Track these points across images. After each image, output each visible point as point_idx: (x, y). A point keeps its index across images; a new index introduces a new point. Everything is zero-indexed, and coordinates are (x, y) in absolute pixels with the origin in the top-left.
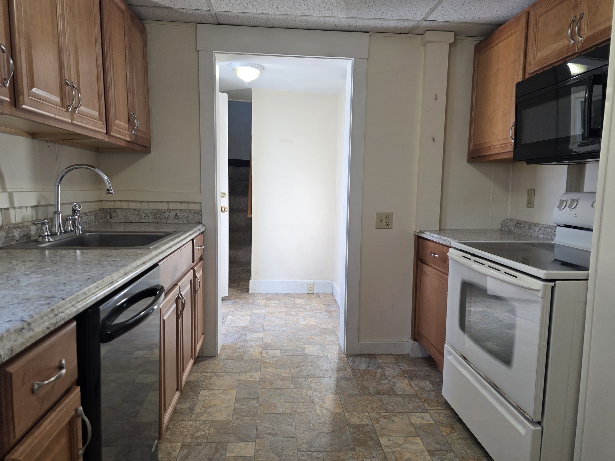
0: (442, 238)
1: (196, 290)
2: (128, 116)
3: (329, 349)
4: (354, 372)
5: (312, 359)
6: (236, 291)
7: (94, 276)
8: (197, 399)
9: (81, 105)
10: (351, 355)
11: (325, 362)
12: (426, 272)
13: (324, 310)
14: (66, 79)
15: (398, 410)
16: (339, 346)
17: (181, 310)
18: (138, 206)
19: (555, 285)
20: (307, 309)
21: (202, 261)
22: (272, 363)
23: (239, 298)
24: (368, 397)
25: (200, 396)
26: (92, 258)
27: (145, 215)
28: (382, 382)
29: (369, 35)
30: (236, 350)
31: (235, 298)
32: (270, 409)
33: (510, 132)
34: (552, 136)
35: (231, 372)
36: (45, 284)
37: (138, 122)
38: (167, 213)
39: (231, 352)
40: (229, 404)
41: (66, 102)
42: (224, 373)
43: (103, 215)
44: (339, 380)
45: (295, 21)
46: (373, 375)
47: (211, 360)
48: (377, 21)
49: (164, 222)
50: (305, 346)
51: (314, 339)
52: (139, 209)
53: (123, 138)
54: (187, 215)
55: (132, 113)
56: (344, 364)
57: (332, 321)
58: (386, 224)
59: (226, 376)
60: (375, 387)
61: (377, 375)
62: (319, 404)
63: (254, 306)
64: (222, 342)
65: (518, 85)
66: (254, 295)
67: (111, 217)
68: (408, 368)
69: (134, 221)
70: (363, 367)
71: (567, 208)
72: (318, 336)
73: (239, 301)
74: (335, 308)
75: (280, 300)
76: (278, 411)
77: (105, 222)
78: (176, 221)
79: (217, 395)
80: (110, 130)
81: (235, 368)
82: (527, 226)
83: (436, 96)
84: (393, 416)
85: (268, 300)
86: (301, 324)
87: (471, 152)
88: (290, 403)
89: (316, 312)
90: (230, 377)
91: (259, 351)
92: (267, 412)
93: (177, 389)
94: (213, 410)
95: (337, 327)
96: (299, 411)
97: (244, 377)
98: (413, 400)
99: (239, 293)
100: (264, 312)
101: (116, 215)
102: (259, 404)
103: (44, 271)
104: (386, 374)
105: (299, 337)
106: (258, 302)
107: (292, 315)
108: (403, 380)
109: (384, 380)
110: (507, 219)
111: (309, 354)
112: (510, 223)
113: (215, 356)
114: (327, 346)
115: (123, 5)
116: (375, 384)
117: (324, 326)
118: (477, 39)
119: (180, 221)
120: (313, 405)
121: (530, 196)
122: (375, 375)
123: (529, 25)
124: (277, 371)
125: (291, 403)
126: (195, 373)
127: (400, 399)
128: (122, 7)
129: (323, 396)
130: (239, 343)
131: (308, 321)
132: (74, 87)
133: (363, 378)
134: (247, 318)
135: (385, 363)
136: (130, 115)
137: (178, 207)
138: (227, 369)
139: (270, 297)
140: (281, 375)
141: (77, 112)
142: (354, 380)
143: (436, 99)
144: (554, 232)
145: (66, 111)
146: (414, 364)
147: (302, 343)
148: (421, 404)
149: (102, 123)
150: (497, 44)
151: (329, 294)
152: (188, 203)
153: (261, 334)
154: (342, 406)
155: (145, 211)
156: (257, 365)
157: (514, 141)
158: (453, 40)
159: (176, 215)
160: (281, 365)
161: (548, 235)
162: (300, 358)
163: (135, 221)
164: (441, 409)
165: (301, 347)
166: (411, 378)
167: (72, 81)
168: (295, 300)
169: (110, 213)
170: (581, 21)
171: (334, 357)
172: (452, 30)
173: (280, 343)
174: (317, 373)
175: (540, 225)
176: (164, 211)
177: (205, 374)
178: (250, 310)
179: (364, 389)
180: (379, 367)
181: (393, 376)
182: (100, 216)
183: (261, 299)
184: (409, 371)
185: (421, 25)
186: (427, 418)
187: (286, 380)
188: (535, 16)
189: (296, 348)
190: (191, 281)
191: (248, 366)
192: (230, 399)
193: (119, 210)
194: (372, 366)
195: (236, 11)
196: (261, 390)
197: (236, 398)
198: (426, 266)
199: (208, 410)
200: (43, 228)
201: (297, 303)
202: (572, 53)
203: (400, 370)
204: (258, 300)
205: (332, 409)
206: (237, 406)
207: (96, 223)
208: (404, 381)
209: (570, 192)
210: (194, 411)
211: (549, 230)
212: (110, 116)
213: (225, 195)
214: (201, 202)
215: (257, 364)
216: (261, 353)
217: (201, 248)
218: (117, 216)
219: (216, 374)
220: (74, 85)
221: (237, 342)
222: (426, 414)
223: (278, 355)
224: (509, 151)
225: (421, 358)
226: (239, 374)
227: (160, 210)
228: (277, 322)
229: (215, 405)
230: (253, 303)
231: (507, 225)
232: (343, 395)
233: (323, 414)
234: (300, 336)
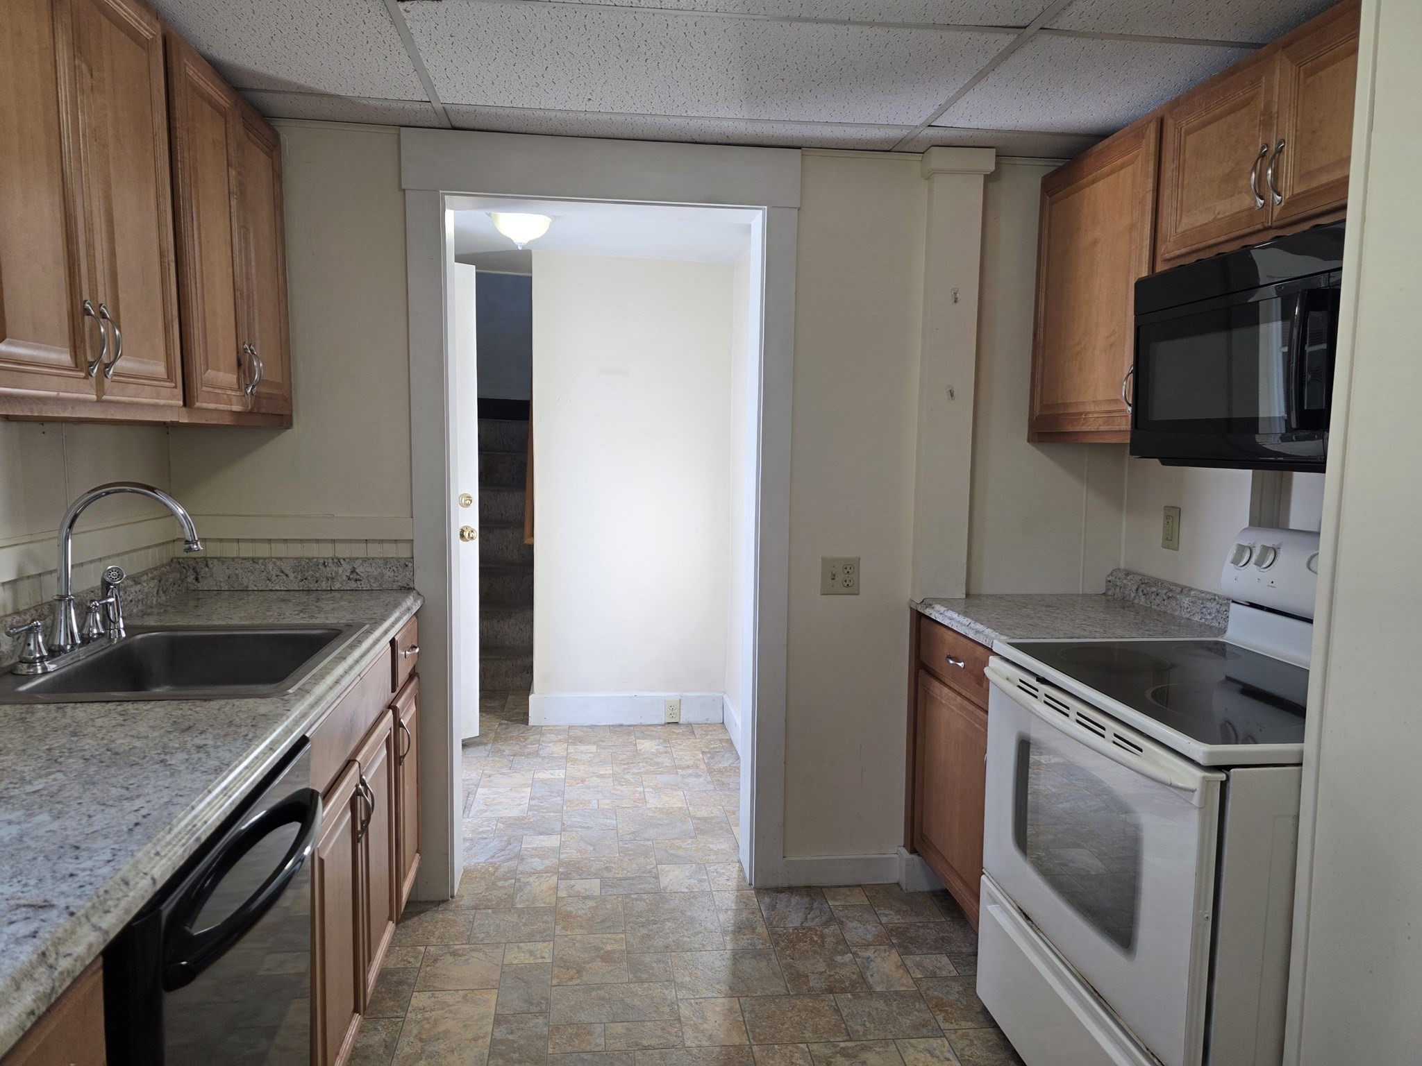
0: (972, 625)
1: (401, 755)
2: (238, 353)
3: (715, 874)
4: (775, 936)
5: (677, 902)
6: (498, 720)
7: (149, 814)
8: (405, 1018)
9: (121, 355)
10: (766, 889)
11: (706, 910)
12: (939, 698)
13: (705, 767)
14: (86, 301)
15: (876, 1032)
16: (738, 865)
17: (363, 818)
18: (262, 551)
19: (1228, 778)
20: (664, 765)
21: (415, 680)
22: (580, 917)
23: (505, 740)
24: (806, 1000)
25: (410, 1009)
26: (147, 737)
27: (278, 573)
28: (839, 959)
29: (802, 155)
30: (497, 883)
31: (495, 740)
32: (577, 1042)
33: (1124, 387)
34: (1217, 411)
35: (486, 942)
36: (28, 848)
37: (261, 365)
38: (332, 568)
39: (485, 887)
40: (480, 1028)
41: (85, 355)
42: (467, 946)
43: (178, 575)
44: (737, 957)
45: (630, 124)
46: (816, 942)
47: (437, 912)
48: (819, 127)
49: (324, 588)
50: (659, 867)
51: (680, 848)
52: (265, 559)
53: (226, 409)
54: (379, 570)
55: (246, 346)
56: (749, 913)
57: (723, 797)
58: (845, 584)
59: (474, 954)
60: (823, 972)
61: (828, 940)
62: (692, 1022)
63: (540, 760)
64: (464, 861)
65: (1140, 285)
66: (539, 730)
67: (197, 579)
68: (898, 921)
69: (252, 587)
70: (795, 920)
71: (1251, 565)
72: (690, 841)
73: (503, 748)
74: (730, 761)
75: (601, 743)
76: (597, 1045)
77: (184, 591)
78: (353, 585)
79: (450, 1006)
80: (194, 397)
81: (494, 931)
82: (1165, 592)
83: (955, 294)
84: (863, 1049)
85: (574, 744)
86: (649, 809)
87: (1036, 419)
88: (622, 1024)
89: (684, 773)
90: (481, 955)
91: (551, 882)
92: (569, 1049)
93: (356, 1010)
94: (442, 1046)
95: (734, 813)
96: (645, 1043)
97: (518, 956)
98: (909, 1006)
99: (504, 726)
100: (563, 776)
101: (209, 575)
102: (550, 1029)
103: (28, 794)
104: (846, 938)
105: (646, 843)
106: (548, 748)
107: (628, 783)
108: (888, 953)
109: (843, 953)
110: (1119, 569)
111: (668, 890)
112: (1125, 581)
113: (448, 900)
114: (712, 868)
115: (223, 96)
116: (822, 967)
117: (703, 813)
118: (1047, 163)
119: (364, 586)
120: (677, 1026)
121: (1170, 522)
122: (823, 942)
123: (1164, 149)
124: (593, 935)
125: (626, 1024)
126: (399, 946)
127: (880, 1004)
128: (221, 101)
129: (701, 1003)
130: (504, 862)
131: (667, 799)
132: (104, 316)
133: (794, 949)
134: (523, 794)
135: (845, 907)
136: (242, 351)
137: (358, 551)
138: (475, 934)
139: (576, 735)
140: (602, 948)
141: (111, 372)
142: (773, 957)
143: (955, 302)
144: (1225, 613)
145: (84, 378)
146: (912, 910)
147: (651, 859)
148: (927, 1016)
149: (174, 385)
150: (1094, 182)
151: (715, 725)
152: (381, 541)
153: (555, 837)
154: (746, 1027)
155: (278, 563)
156: (546, 922)
157: (1132, 410)
158: (992, 168)
159: (353, 571)
160: (603, 921)
161: (1211, 617)
162: (647, 901)
163: (256, 586)
164: (973, 1026)
165: (650, 872)
166: (906, 948)
167: (100, 303)
168: (637, 741)
169: (194, 569)
170: (1278, 159)
171: (727, 895)
172: (992, 145)
173: (601, 861)
174: (688, 939)
175: (1193, 593)
176: (325, 562)
177: (422, 949)
178: (530, 770)
179: (797, 978)
180: (832, 920)
181: (864, 942)
182: (171, 580)
183: (557, 741)
184: (900, 928)
185: (920, 135)
186: (942, 1052)
187: (615, 962)
188: (1176, 132)
189: (638, 875)
190: (388, 740)
191: (525, 924)
192: (483, 1017)
193: (216, 562)
194: (816, 917)
195: (493, 104)
196: (554, 988)
197: (497, 1012)
198: (937, 684)
199: (429, 1049)
200: (30, 641)
201: (640, 750)
202: (1259, 227)
203: (880, 926)
204: (549, 743)
205: (722, 1036)
206: (498, 1035)
207: (160, 597)
208: (889, 956)
209: (1259, 526)
210: (396, 1052)
211: (1213, 606)
212: (192, 364)
213: (471, 501)
214: (413, 540)
215: (545, 918)
216: (557, 888)
217: (411, 655)
218: (212, 576)
219: (449, 948)
220: (106, 312)
221: (498, 860)
222: (939, 1041)
223: (594, 894)
224: (1122, 429)
225: (928, 892)
226: (503, 948)
227: (315, 560)
228: (594, 804)
229: (447, 1032)
230: (537, 752)
231: (1118, 584)
232: (747, 996)
233: (700, 1051)
234: (648, 840)
